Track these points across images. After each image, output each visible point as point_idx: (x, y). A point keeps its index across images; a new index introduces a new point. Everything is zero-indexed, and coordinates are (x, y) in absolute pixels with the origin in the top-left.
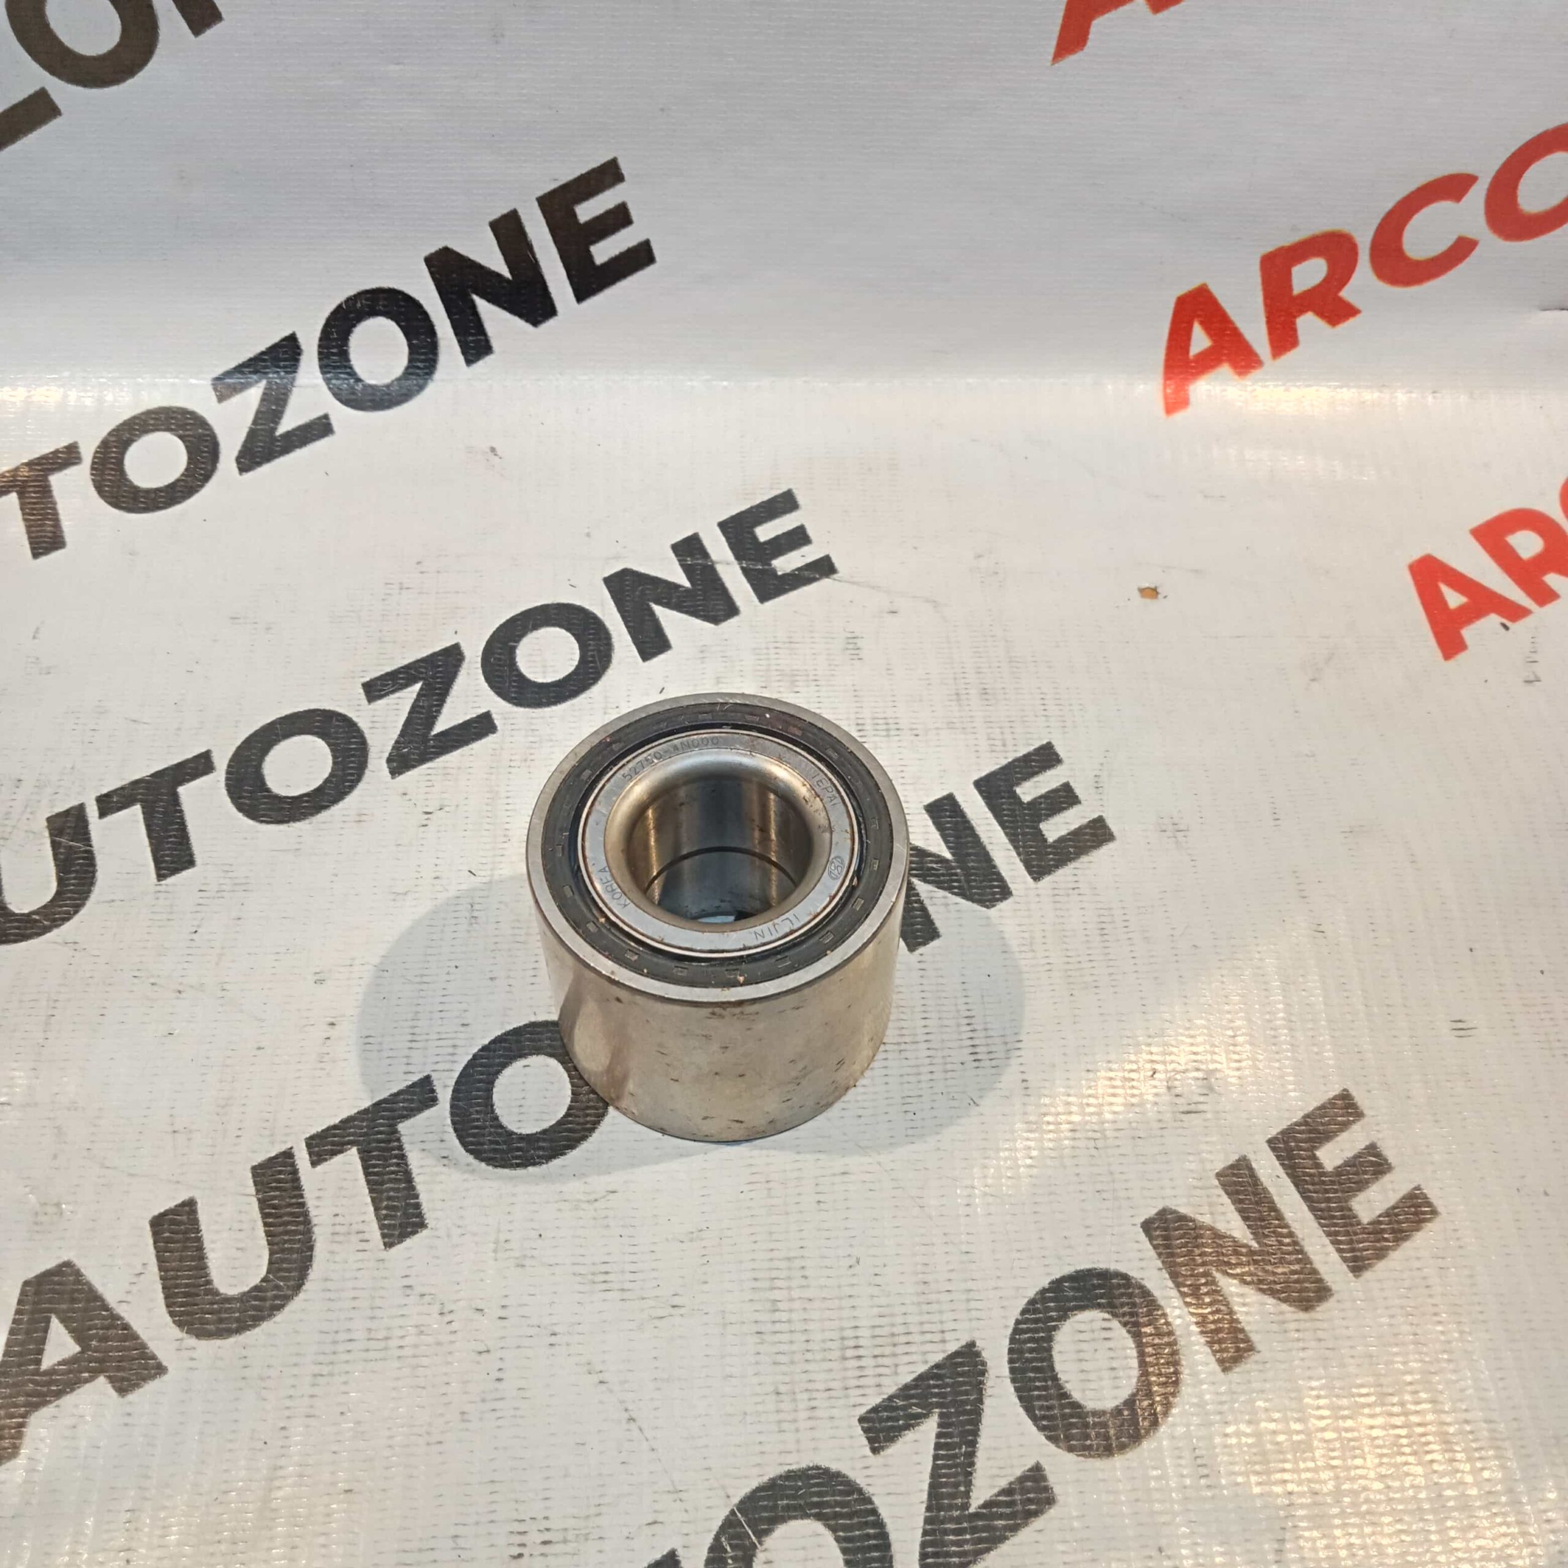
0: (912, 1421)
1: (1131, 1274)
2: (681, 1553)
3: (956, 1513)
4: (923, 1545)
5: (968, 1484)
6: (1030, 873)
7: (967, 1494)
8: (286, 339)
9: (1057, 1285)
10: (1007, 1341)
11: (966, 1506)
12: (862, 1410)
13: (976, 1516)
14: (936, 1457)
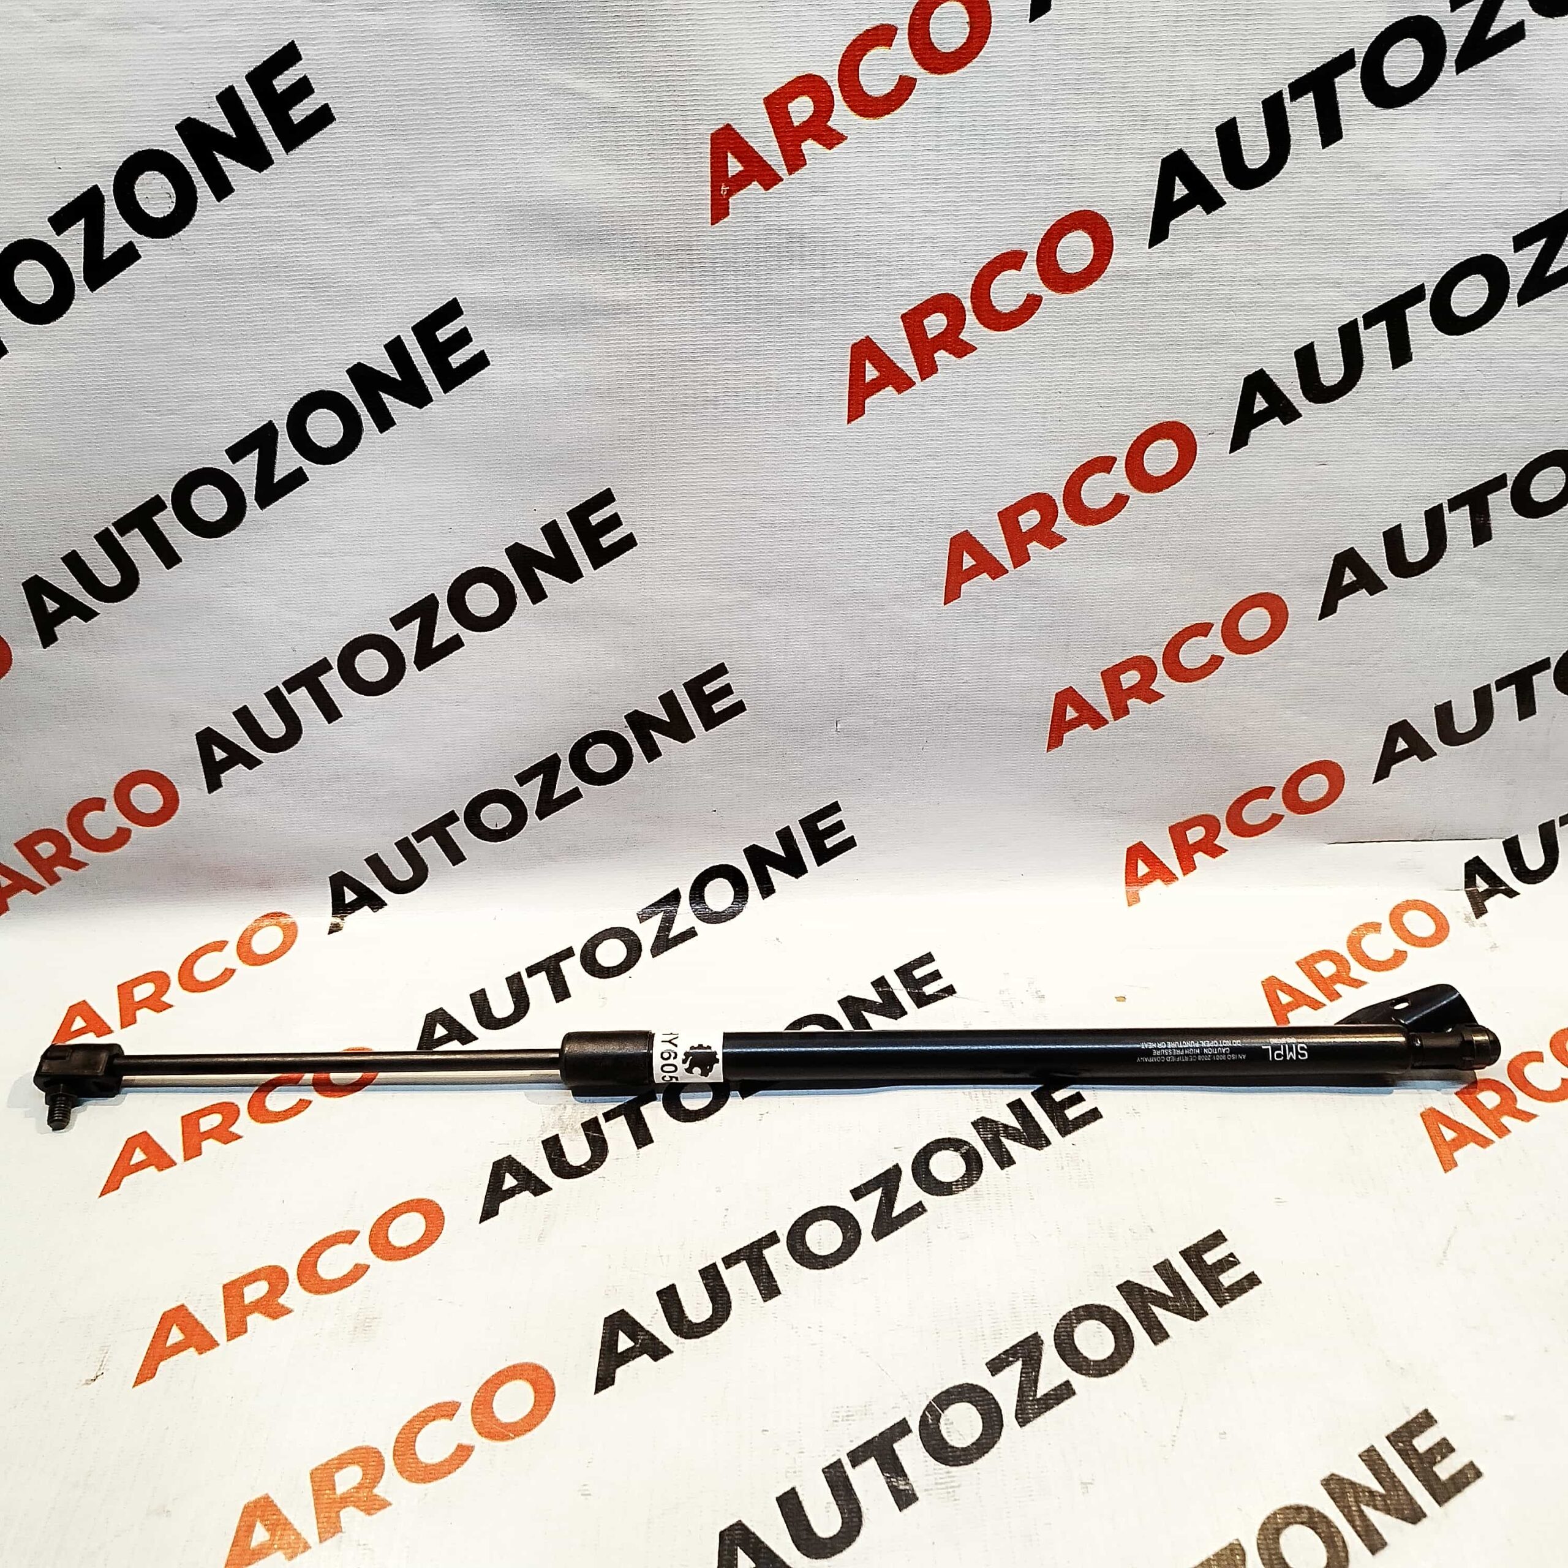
0: (1009, 1364)
1: (1111, 1306)
2: (907, 1419)
3: (1031, 1398)
4: (1016, 1410)
5: (1036, 1387)
6: (1061, 1134)
7: (1036, 1391)
8: (674, 891)
9: (1076, 1310)
10: (1053, 1333)
11: (1035, 1395)
12: (988, 1360)
13: (1040, 1399)
14: (1021, 1377)
